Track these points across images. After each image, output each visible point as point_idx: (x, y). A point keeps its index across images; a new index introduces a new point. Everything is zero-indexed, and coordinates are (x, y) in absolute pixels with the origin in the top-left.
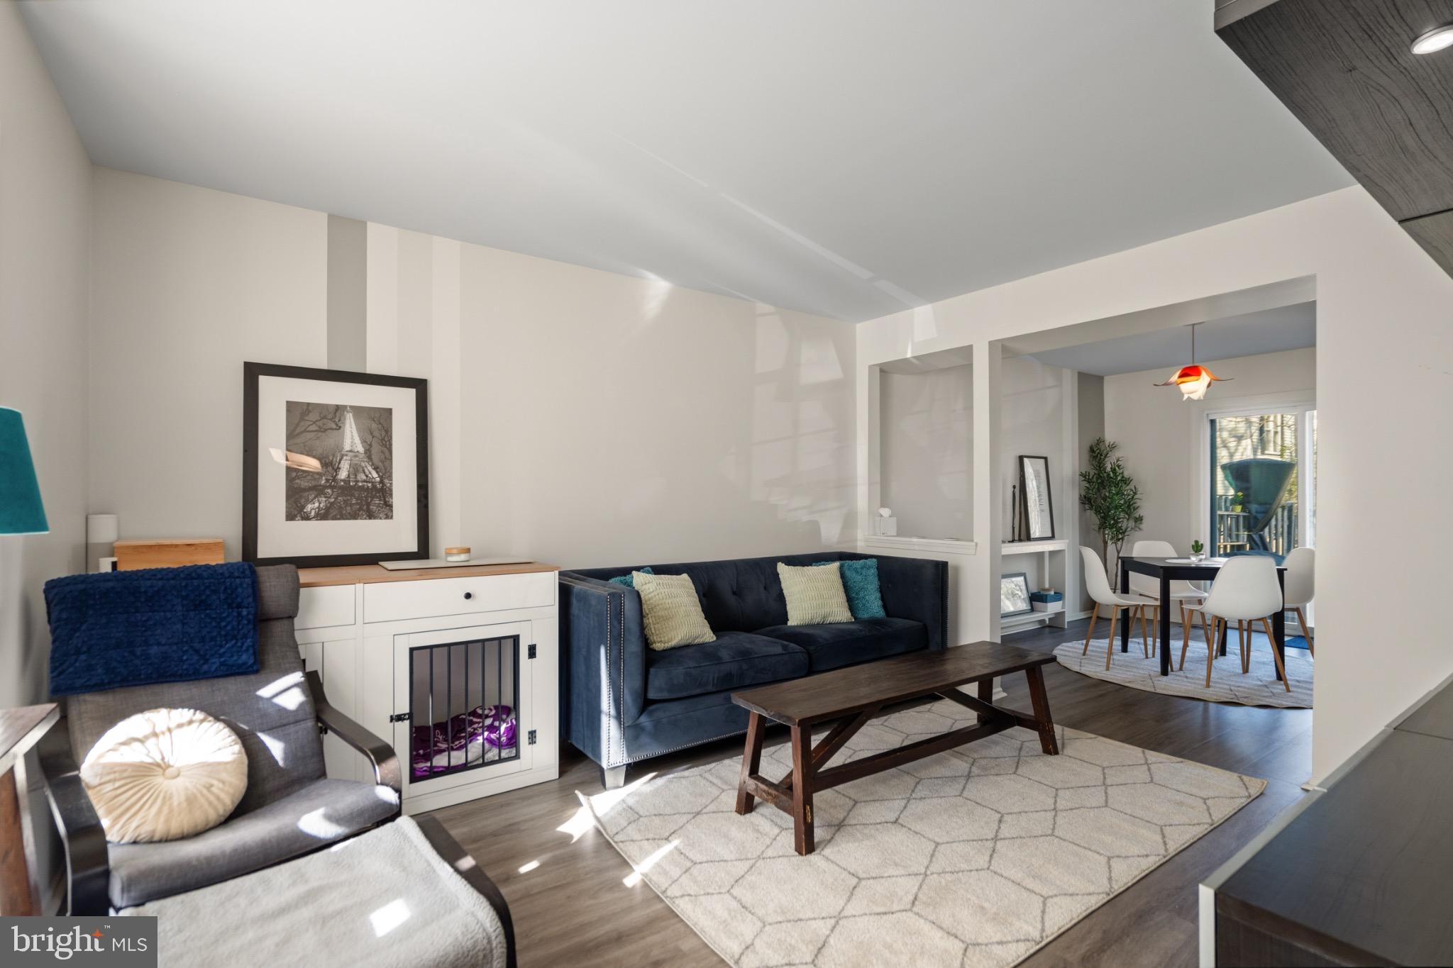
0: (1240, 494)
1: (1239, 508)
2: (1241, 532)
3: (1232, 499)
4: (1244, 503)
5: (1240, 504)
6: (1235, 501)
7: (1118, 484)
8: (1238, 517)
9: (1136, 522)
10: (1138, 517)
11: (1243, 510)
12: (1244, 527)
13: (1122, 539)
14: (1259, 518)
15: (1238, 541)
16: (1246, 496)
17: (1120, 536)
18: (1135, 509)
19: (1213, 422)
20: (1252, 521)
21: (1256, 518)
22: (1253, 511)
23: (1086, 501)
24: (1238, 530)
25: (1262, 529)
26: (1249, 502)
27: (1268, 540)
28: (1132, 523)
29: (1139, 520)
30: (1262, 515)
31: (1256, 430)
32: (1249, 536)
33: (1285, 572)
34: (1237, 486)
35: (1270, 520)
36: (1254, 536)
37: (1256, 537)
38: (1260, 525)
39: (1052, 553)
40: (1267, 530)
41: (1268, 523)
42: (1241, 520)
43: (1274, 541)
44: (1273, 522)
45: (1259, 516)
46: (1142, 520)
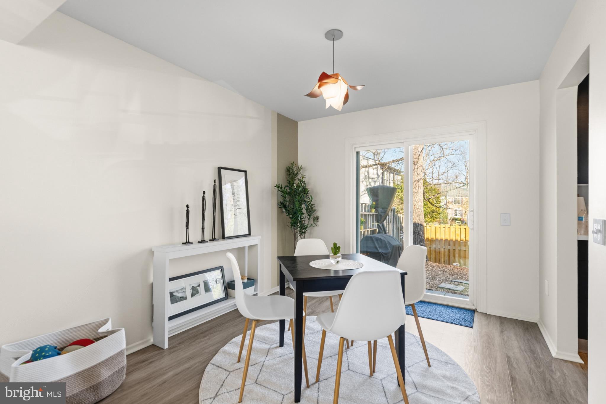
0: (374, 203)
1: (373, 211)
2: (374, 223)
3: (371, 205)
4: (376, 208)
5: (374, 208)
6: (372, 207)
7: (300, 194)
8: (373, 215)
9: (314, 220)
10: (316, 216)
11: (375, 212)
12: (375, 221)
13: (305, 232)
14: (382, 215)
15: (373, 228)
16: (377, 204)
17: (303, 231)
18: (313, 211)
19: (358, 153)
20: (379, 217)
21: (381, 215)
22: (380, 212)
23: (282, 205)
24: (373, 222)
25: (383, 221)
26: (378, 207)
27: (385, 225)
28: (312, 221)
29: (317, 219)
30: (384, 214)
31: (381, 174)
32: (378, 225)
33: (405, 276)
34: (373, 199)
35: (386, 217)
36: (380, 225)
37: (381, 225)
38: (382, 220)
39: (250, 247)
40: (385, 221)
41: (385, 219)
42: (375, 216)
43: (388, 225)
44: (387, 217)
45: (382, 214)
46: (318, 219)
